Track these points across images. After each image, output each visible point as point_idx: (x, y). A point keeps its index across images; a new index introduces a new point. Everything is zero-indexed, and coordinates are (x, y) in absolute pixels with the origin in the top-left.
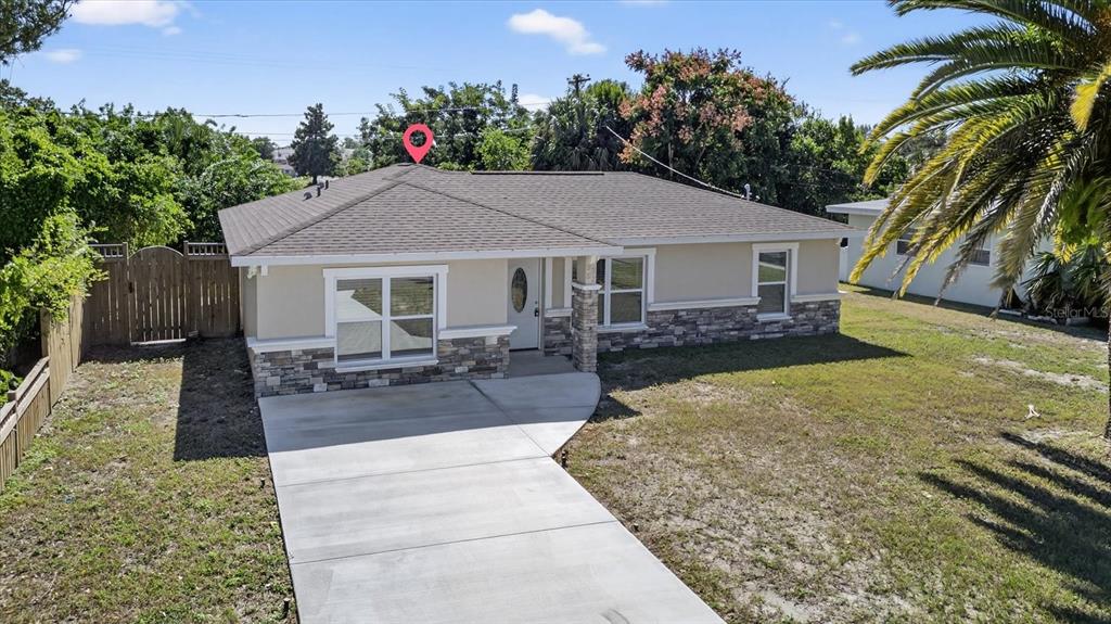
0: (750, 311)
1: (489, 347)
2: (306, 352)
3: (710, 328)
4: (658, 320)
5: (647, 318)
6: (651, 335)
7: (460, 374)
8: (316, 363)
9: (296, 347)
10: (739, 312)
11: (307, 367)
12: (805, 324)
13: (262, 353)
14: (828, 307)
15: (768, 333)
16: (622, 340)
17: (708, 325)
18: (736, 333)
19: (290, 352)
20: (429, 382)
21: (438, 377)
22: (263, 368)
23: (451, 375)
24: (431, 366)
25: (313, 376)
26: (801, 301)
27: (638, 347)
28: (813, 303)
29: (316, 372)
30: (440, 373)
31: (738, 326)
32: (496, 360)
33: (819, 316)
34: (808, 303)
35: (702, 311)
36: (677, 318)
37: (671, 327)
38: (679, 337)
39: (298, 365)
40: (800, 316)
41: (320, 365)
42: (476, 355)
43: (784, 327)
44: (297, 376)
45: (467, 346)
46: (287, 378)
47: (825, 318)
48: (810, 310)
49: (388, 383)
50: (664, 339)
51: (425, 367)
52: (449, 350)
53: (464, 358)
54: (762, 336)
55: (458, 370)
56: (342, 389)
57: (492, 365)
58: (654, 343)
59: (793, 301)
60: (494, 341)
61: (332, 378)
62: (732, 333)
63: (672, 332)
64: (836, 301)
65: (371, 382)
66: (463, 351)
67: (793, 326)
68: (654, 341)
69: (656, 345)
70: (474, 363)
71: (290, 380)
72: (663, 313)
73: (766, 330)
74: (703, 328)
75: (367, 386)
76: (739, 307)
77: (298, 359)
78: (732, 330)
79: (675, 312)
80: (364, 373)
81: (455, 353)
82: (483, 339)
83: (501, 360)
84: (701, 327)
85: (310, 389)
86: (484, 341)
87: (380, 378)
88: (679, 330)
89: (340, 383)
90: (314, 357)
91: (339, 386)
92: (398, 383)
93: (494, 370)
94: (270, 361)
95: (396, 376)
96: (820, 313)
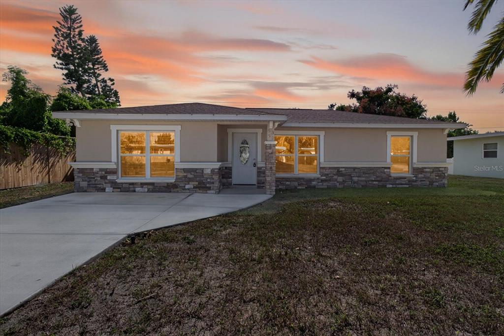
0: (385, 170)
1: (205, 174)
2: (101, 170)
3: (360, 179)
4: (327, 173)
5: (320, 171)
6: (322, 181)
7: (189, 189)
8: (107, 176)
9: (96, 166)
10: (379, 170)
11: (102, 177)
12: (424, 181)
13: (78, 169)
14: (440, 171)
15: (398, 184)
16: (304, 183)
17: (358, 177)
18: (377, 183)
19: (93, 169)
20: (170, 192)
21: (175, 190)
22: (78, 177)
23: (183, 190)
24: (171, 183)
25: (105, 183)
26: (420, 166)
27: (314, 187)
28: (429, 168)
29: (107, 181)
30: (177, 187)
31: (379, 179)
32: (209, 183)
33: (433, 176)
34: (425, 168)
35: (355, 168)
36: (338, 172)
37: (335, 177)
38: (340, 183)
39: (97, 176)
40: (420, 176)
41: (109, 178)
42: (198, 179)
43: (409, 181)
44: (96, 182)
45: (192, 173)
46: (90, 183)
47: (437, 178)
48: (426, 172)
49: (146, 191)
50: (330, 184)
51: (168, 183)
52: (182, 174)
53: (190, 180)
54: (394, 186)
55: (187, 187)
56: (121, 192)
57: (208, 185)
58: (325, 185)
59: (415, 166)
60: (209, 171)
61: (116, 186)
62: (375, 183)
63: (336, 180)
64: (445, 168)
65: (137, 189)
66: (190, 176)
67: (416, 181)
68: (324, 184)
69: (326, 187)
70: (197, 183)
71: (93, 184)
72: (330, 168)
73: (397, 182)
74: (355, 179)
75: (134, 191)
76: (379, 168)
77: (97, 173)
78: (375, 181)
79: (338, 168)
80: (132, 184)
81: (186, 177)
82: (202, 170)
83: (213, 183)
84: (353, 178)
85: (103, 190)
86: (203, 171)
87: (142, 187)
88: (340, 179)
89: (120, 188)
90: (106, 173)
91: (119, 190)
92: (153, 191)
93: (209, 188)
94: (82, 173)
95: (151, 187)
96: (434, 174)
